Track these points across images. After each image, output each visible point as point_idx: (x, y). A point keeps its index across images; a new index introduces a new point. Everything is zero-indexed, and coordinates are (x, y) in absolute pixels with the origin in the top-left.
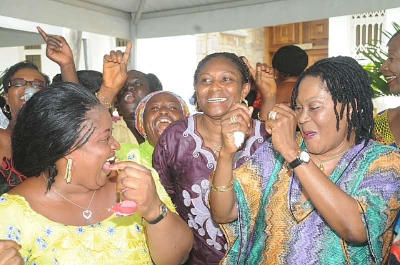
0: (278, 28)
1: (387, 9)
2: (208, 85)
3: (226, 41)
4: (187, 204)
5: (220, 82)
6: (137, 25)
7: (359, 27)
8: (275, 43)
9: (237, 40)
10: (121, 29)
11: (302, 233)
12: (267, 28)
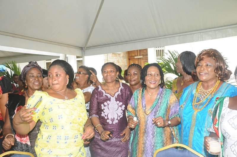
0: (131, 51)
1: (165, 46)
2: (106, 73)
3: (114, 55)
4: (102, 108)
5: (110, 72)
6: (84, 52)
7: (157, 50)
8: (130, 56)
9: (118, 55)
10: (79, 53)
11: (149, 118)
12: (127, 52)
